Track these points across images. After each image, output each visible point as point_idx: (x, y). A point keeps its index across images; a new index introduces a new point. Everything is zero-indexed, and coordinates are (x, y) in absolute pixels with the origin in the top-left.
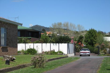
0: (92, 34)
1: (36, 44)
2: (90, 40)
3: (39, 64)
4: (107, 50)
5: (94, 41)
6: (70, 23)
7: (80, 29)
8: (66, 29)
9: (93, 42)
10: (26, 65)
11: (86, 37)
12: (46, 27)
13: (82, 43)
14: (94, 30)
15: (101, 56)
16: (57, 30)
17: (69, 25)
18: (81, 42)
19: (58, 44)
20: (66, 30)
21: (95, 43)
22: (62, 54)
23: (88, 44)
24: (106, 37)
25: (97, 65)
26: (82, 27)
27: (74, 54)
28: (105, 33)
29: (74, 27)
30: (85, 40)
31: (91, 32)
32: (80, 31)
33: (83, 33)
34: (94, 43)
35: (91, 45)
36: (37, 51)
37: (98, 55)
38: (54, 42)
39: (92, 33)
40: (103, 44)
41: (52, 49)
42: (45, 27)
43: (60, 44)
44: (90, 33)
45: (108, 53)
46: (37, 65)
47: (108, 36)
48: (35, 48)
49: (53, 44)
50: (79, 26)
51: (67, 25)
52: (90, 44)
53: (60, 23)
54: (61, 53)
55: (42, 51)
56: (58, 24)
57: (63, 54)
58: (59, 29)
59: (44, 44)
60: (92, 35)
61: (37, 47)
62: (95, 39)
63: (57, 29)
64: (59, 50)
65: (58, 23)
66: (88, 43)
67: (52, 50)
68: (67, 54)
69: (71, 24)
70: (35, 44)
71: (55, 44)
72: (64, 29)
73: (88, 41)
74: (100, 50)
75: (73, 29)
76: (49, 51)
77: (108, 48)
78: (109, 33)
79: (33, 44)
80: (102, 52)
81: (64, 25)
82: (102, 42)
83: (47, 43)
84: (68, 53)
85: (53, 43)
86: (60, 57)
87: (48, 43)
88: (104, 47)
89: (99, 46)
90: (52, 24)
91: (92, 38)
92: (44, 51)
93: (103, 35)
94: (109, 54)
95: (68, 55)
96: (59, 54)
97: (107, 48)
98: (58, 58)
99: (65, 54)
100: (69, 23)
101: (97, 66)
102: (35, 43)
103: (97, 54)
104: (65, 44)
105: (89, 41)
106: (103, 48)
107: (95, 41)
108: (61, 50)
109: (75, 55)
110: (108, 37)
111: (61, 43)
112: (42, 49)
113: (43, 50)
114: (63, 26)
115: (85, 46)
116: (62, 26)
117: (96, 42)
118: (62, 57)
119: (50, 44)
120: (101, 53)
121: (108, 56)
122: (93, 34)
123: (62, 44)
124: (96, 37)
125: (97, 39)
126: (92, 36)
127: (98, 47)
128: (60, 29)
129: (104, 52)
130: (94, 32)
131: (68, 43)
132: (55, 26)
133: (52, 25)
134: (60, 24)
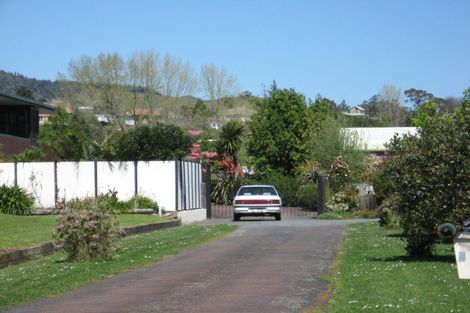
0: (286, 115)
1: (26, 164)
2: (276, 145)
3: (92, 244)
4: (358, 191)
5: (297, 150)
6: (162, 58)
7: (216, 88)
8: (142, 90)
9: (293, 153)
10: (26, 251)
11: (254, 132)
12: (34, 81)
13: (235, 162)
14: (295, 95)
15: (332, 218)
16: (99, 94)
17: (159, 69)
18: (233, 152)
19: (131, 164)
20: (141, 95)
21: (302, 160)
22: (151, 213)
23: (264, 163)
24: (352, 130)
25: (325, 248)
26: (225, 79)
27: (204, 211)
28: (345, 107)
29: (184, 78)
30: (251, 145)
31: (279, 107)
32: (216, 98)
33: (231, 107)
34: (295, 156)
35: (281, 169)
36: (33, 198)
37: (316, 213)
38: (114, 154)
39: (283, 112)
40: (340, 162)
41: (103, 190)
42: (29, 77)
43: (141, 164)
44: (273, 107)
45: (363, 204)
46: (82, 250)
47: (359, 123)
48: (24, 184)
49: (106, 163)
50: (209, 73)
51: (147, 67)
52: (275, 164)
53: (109, 58)
54: (147, 206)
55: (56, 197)
56: (102, 64)
57: (156, 209)
58: (109, 87)
59: (66, 167)
60: (285, 121)
61: (33, 178)
62: (301, 139)
63: (98, 87)
64: (139, 194)
65: (101, 57)
66: (264, 159)
67: (105, 194)
68: (174, 209)
69: (167, 64)
70: (20, 165)
71: (116, 164)
72: (136, 90)
73: (264, 147)
74: (328, 190)
75: (180, 88)
76: (91, 200)
77: (363, 180)
78: (362, 106)
79: (13, 164)
80: (337, 202)
81: (133, 65)
82: (338, 155)
83: (77, 160)
84: (180, 208)
85: (109, 158)
86: (150, 225)
87: (84, 159)
88: (344, 176)
89: (320, 173)
90: (71, 65)
91: (286, 133)
92: (68, 199)
93: (336, 118)
94: (371, 209)
95: (179, 215)
96: (136, 210)
97: (358, 182)
98: (142, 227)
99: (164, 212)
100: (157, 56)
101: (326, 251)
102: (23, 161)
103: (314, 209)
104: (166, 162)
105: (273, 148)
106: (341, 180)
107: (302, 147)
108: (146, 192)
109: (209, 215)
110: (359, 130)
111: (147, 158)
112: (57, 190)
113: (61, 195)
114: (128, 71)
115: (251, 173)
116: (122, 73)
117: (303, 151)
118: (158, 224)
119: (93, 163)
120: (331, 207)
121: (366, 217)
122: (291, 115)
123: (151, 162)
124: (305, 128)
125: (308, 137)
126: (288, 123)
127: (316, 178)
128: (112, 91)
129: (346, 201)
130: (296, 106)
131: (179, 159)
132: (86, 71)
133: (69, 69)
134: (113, 62)
